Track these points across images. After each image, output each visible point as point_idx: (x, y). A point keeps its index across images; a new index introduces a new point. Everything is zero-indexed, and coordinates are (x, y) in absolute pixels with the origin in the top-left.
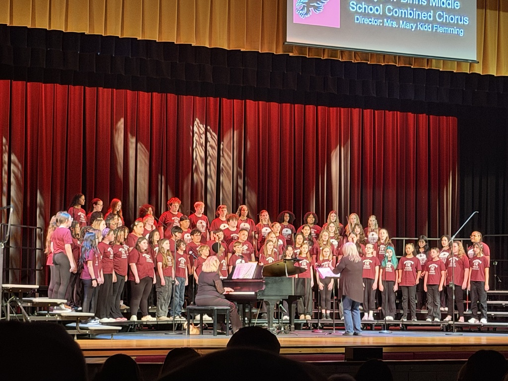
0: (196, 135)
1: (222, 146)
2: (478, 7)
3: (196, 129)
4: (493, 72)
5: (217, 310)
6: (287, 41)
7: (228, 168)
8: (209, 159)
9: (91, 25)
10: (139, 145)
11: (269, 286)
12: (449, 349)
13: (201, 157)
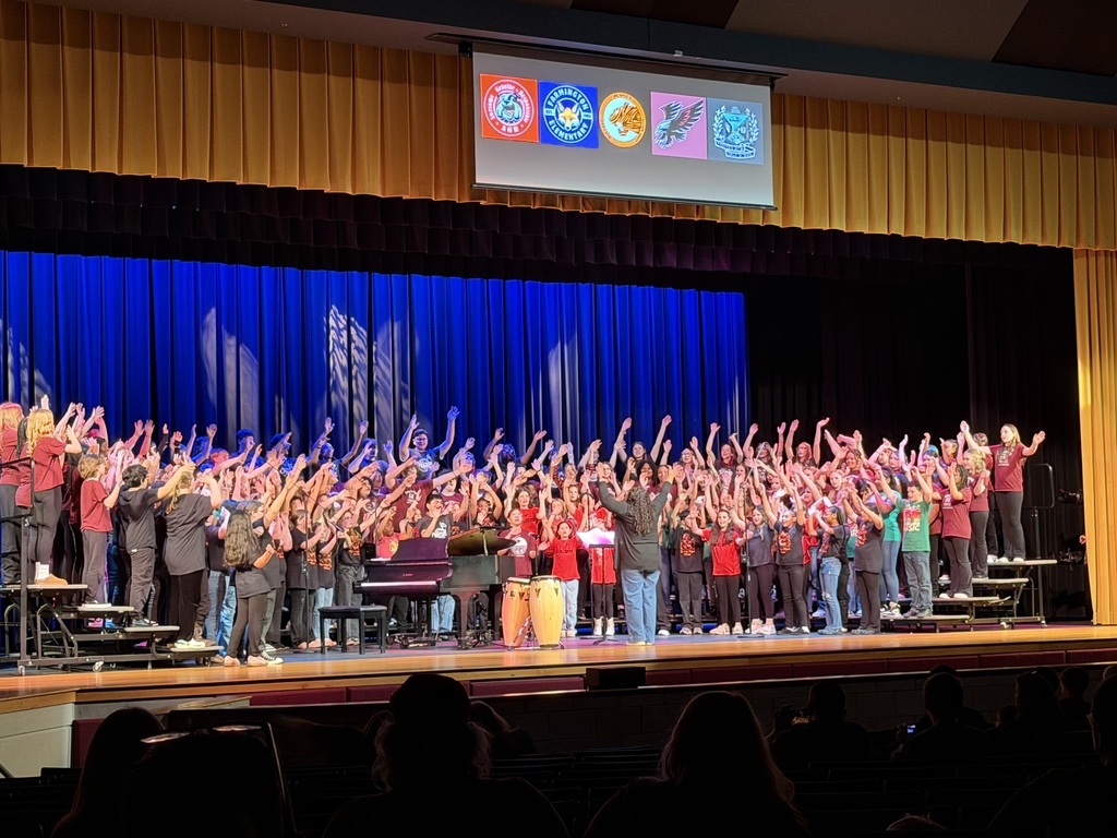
0: (332, 332)
1: (374, 348)
2: (773, 122)
3: (332, 322)
4: (799, 223)
5: (365, 611)
6: (477, 181)
7: (386, 384)
8: (355, 368)
9: (161, 163)
10: (241, 349)
11: (459, 570)
12: (745, 662)
13: (341, 366)
